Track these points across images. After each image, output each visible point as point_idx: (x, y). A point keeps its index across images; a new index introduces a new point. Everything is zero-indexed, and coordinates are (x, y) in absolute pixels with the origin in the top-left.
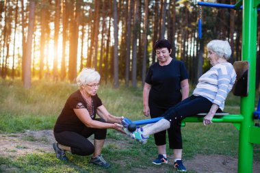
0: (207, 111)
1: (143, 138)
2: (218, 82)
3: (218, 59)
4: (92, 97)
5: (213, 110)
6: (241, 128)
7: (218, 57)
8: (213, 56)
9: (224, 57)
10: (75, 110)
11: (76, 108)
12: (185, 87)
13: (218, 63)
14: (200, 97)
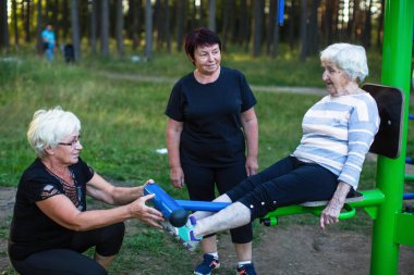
1: (193, 238)
2: (349, 134)
3: (346, 83)
4: (72, 167)
6: (379, 214)
8: (337, 77)
11: (41, 199)
12: (251, 122)
13: (346, 93)
14: (316, 166)
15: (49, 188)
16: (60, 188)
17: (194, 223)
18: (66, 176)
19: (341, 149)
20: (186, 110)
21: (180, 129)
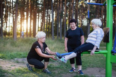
0: (92, 49)
1: (65, 61)
5: (95, 48)
6: (107, 56)
7: (96, 26)
9: (99, 26)
10: (35, 49)
11: (36, 48)
12: (83, 39)
13: (96, 29)
14: (89, 43)
15: (37, 46)
16: (40, 47)
17: (64, 57)
18: (42, 45)
19: (95, 39)
20: (68, 35)
21: (68, 40)
